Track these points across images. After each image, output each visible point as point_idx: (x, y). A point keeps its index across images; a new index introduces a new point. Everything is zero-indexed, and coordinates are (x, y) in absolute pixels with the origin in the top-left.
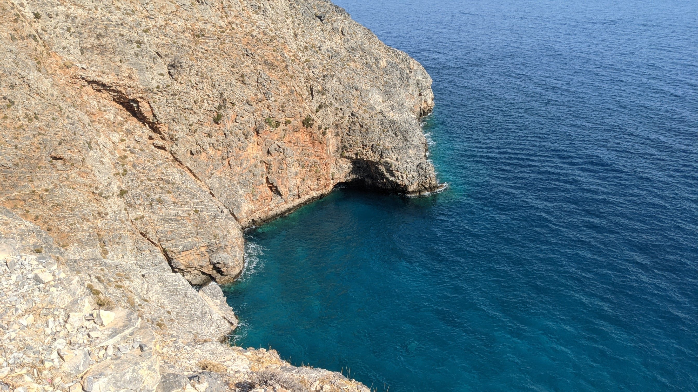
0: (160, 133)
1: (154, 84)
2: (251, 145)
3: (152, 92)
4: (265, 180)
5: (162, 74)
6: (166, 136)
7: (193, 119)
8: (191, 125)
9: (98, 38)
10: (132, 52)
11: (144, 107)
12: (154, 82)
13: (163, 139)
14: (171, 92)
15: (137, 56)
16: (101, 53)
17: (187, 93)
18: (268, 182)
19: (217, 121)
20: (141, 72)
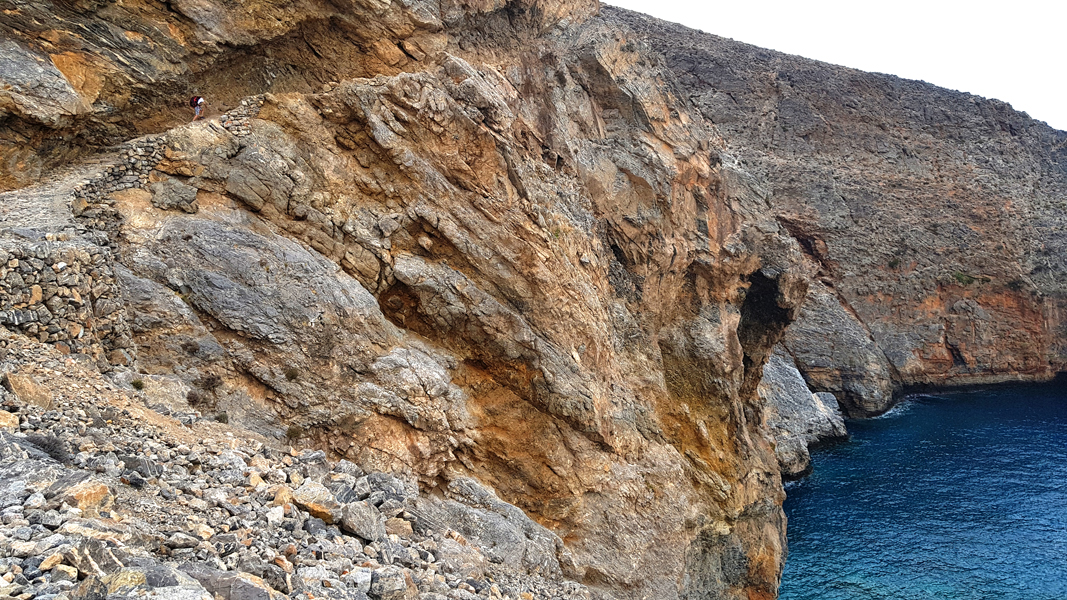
0: (830, 271)
1: (833, 224)
2: (931, 298)
3: (829, 232)
4: (942, 340)
5: (843, 217)
6: (835, 274)
7: (867, 260)
8: (863, 266)
9: (790, 183)
10: (818, 195)
11: (820, 244)
12: (834, 223)
13: (832, 276)
14: (849, 233)
15: (822, 198)
16: (790, 196)
17: (864, 235)
18: (946, 342)
19: (892, 266)
20: (823, 213)
